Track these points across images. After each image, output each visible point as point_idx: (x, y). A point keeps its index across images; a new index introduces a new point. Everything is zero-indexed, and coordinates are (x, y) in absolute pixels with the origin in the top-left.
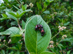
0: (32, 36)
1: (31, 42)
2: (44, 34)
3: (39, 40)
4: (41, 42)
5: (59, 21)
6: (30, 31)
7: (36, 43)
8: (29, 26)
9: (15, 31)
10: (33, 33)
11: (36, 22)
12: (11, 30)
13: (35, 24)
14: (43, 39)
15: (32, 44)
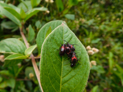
0: (53, 66)
1: (51, 78)
2: (76, 64)
3: (65, 74)
4: (70, 79)
5: (85, 33)
6: (49, 57)
7: (60, 80)
8: (49, 45)
9: (16, 47)
10: (55, 60)
11: (61, 39)
12: (8, 44)
13: (59, 43)
14: (73, 73)
15: (53, 83)
